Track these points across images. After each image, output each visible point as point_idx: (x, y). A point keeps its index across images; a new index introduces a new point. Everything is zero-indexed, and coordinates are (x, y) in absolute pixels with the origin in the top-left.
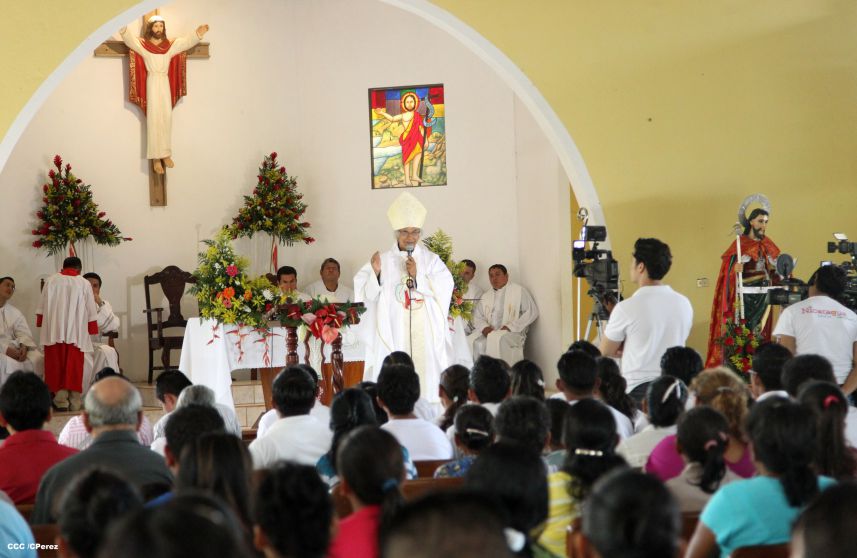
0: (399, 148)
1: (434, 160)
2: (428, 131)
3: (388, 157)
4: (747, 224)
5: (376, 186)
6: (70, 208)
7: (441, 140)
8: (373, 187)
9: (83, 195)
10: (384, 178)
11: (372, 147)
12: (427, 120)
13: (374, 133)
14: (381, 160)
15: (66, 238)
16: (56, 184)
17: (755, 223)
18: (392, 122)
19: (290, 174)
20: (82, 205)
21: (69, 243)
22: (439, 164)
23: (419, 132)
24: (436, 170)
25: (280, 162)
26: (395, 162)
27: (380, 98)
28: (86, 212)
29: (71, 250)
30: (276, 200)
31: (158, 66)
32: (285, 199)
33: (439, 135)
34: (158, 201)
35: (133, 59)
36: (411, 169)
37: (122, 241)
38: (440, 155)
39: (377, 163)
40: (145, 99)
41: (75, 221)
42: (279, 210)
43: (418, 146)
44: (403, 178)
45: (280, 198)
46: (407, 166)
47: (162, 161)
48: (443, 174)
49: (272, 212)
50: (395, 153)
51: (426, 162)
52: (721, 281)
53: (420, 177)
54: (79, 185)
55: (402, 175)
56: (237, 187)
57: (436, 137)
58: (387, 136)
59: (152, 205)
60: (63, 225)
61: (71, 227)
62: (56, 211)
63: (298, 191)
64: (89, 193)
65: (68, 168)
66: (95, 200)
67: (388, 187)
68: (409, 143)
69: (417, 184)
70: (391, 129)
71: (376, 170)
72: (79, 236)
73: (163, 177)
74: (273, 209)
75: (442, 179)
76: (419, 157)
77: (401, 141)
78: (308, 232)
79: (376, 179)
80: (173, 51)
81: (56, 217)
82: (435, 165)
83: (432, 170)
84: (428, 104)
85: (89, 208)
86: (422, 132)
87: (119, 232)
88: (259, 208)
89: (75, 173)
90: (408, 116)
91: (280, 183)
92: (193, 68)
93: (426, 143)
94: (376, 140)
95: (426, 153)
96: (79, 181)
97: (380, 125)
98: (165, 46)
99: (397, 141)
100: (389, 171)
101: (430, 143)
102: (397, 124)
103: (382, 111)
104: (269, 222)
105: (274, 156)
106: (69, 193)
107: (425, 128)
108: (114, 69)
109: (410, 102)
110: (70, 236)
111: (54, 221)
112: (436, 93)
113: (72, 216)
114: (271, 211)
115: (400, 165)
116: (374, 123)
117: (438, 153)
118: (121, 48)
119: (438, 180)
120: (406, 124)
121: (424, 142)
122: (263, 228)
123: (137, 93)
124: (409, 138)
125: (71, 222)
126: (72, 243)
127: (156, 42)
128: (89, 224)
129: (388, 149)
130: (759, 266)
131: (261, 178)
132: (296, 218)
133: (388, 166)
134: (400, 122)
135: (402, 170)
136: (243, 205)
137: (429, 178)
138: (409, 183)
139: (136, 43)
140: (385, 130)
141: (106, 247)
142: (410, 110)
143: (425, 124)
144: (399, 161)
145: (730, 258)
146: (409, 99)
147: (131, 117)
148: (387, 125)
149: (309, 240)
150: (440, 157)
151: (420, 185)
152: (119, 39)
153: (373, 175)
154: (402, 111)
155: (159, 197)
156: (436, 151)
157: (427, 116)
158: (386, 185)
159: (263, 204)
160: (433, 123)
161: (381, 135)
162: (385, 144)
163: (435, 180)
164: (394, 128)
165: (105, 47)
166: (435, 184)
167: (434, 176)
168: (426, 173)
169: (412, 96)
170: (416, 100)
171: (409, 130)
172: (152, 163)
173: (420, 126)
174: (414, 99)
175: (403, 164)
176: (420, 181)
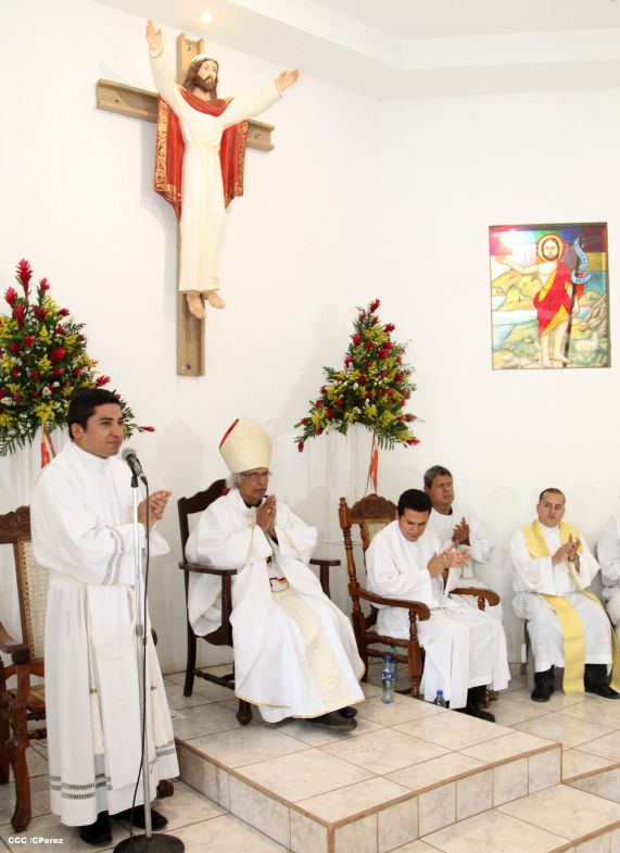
0: (533, 313)
1: (588, 332)
2: (578, 289)
3: (516, 325)
5: (496, 366)
6: (45, 363)
7: (599, 303)
8: (493, 369)
9: (70, 340)
10: (508, 356)
12: (576, 275)
13: (494, 291)
14: (506, 329)
15: (35, 421)
16: (19, 315)
18: (523, 275)
20: (68, 358)
21: (40, 432)
22: (595, 335)
24: (593, 344)
25: (383, 317)
26: (526, 333)
28: (75, 373)
29: (43, 445)
30: (382, 375)
32: (393, 374)
33: (595, 296)
34: (189, 367)
35: (163, 117)
36: (551, 344)
37: (135, 431)
38: (597, 324)
39: (497, 333)
40: (179, 189)
41: (54, 390)
42: (384, 391)
43: (563, 309)
44: (538, 356)
47: (202, 297)
48: (607, 353)
49: (376, 394)
50: (527, 319)
51: (575, 333)
53: (566, 355)
54: (63, 321)
55: (536, 351)
57: (591, 299)
58: (514, 295)
59: (180, 373)
60: (31, 397)
61: (46, 401)
62: (16, 368)
63: (406, 362)
64: (81, 338)
65: (44, 287)
66: (90, 352)
67: (515, 367)
68: (550, 306)
69: (561, 365)
70: (521, 286)
71: (497, 343)
72: (61, 419)
73: (199, 323)
74: (378, 388)
75: (603, 358)
76: (565, 326)
77: (536, 302)
78: (413, 428)
79: (498, 356)
81: (14, 380)
82: (590, 337)
83: (585, 345)
84: (579, 251)
85: (81, 366)
86: (570, 291)
87: (131, 416)
88: (356, 385)
89: (57, 299)
90: (547, 268)
93: (576, 308)
94: (497, 300)
95: (574, 321)
96: (64, 313)
97: (504, 279)
100: (516, 344)
101: (582, 305)
102: (529, 278)
103: (508, 259)
104: (372, 410)
105: (374, 306)
106: (44, 332)
107: (575, 286)
110: (44, 417)
111: (13, 387)
113: (49, 380)
114: (374, 392)
116: (496, 275)
117: (594, 322)
119: (594, 360)
120: (544, 279)
121: (572, 307)
122: (362, 419)
124: (548, 299)
125: (47, 391)
126: (48, 432)
129: (516, 314)
131: (358, 340)
132: (402, 404)
133: (512, 338)
134: (535, 276)
135: (536, 345)
136: (322, 380)
137: (581, 358)
138: (547, 362)
140: (511, 287)
142: (551, 260)
143: (574, 279)
144: (534, 331)
146: (549, 244)
148: (514, 280)
149: (413, 441)
150: (596, 328)
151: (565, 365)
153: (492, 350)
154: (537, 261)
155: (192, 362)
156: (591, 318)
157: (577, 269)
158: (512, 364)
159: (361, 381)
160: (586, 279)
161: (506, 294)
162: (511, 306)
163: (589, 360)
164: (525, 284)
165: (115, 95)
166: (587, 366)
167: (587, 355)
168: (575, 351)
169: (554, 240)
170: (561, 245)
171: (548, 287)
172: (184, 299)
173: (566, 283)
174: (557, 244)
175: (540, 336)
176: (566, 360)
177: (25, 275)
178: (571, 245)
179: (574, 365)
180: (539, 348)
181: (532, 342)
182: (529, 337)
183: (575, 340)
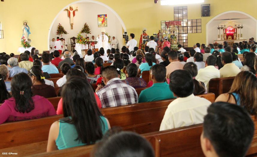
0: (101, 22)
4: (144, 32)
6: (61, 30)
7: (107, 21)
10: (100, 26)
16: (59, 27)
17: (145, 31)
19: (88, 25)
25: (87, 24)
27: (99, 16)
29: (61, 35)
31: (72, 12)
38: (106, 23)
46: (102, 24)
47: (72, 24)
48: (107, 25)
49: (86, 30)
52: (141, 39)
54: (62, 27)
56: (82, 27)
63: (89, 27)
66: (64, 29)
68: (103, 21)
72: (62, 33)
73: (72, 26)
75: (107, 26)
78: (90, 33)
80: (73, 10)
81: (59, 31)
83: (105, 25)
89: (62, 25)
90: (102, 18)
91: (87, 27)
92: (76, 12)
98: (72, 9)
101: (105, 22)
103: (99, 18)
104: (85, 31)
108: (66, 12)
109: (103, 16)
112: (106, 15)
116: (98, 19)
118: (67, 10)
122: (85, 32)
123: (69, 16)
127: (71, 9)
128: (64, 32)
129: (100, 22)
130: (145, 37)
131: (85, 26)
132: (89, 31)
136: (82, 29)
138: (103, 26)
139: (69, 9)
141: (66, 34)
145: (142, 36)
147: (68, 18)
149: (90, 34)
152: (67, 9)
153: (98, 26)
155: (72, 28)
159: (85, 29)
172: (71, 24)
177: (59, 24)
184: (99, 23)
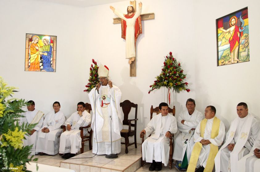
0: (228, 46)
1: (244, 49)
2: (241, 34)
3: (224, 50)
5: (219, 65)
7: (247, 37)
8: (218, 65)
10: (222, 61)
11: (218, 47)
12: (241, 29)
13: (219, 40)
14: (222, 52)
18: (226, 33)
22: (247, 49)
23: (237, 35)
24: (246, 53)
26: (227, 53)
27: (222, 22)
30: (169, 73)
31: (129, 23)
32: (173, 72)
33: (247, 35)
34: (133, 75)
36: (234, 55)
38: (247, 45)
39: (220, 54)
43: (237, 42)
44: (230, 60)
45: (171, 72)
46: (232, 54)
47: (131, 59)
48: (248, 55)
50: (227, 48)
51: (241, 50)
55: (230, 58)
57: (245, 36)
58: (224, 40)
59: (130, 76)
67: (224, 65)
68: (233, 41)
69: (236, 62)
70: (225, 37)
71: (219, 57)
74: (168, 76)
76: (237, 48)
77: (230, 41)
79: (220, 62)
82: (245, 51)
83: (243, 54)
84: (241, 20)
86: (239, 35)
88: (162, 76)
90: (232, 28)
94: (219, 43)
95: (240, 46)
97: (221, 35)
99: (228, 42)
100: (224, 57)
102: (228, 33)
103: (222, 29)
105: (171, 54)
107: (240, 33)
109: (233, 21)
114: (167, 78)
115: (229, 53)
116: (219, 35)
117: (246, 45)
119: (246, 59)
120: (232, 33)
121: (240, 40)
124: (233, 39)
129: (225, 46)
131: (165, 63)
133: (224, 55)
134: (229, 32)
135: (230, 56)
137: (242, 58)
138: (233, 62)
140: (223, 38)
142: (233, 25)
143: (240, 30)
144: (229, 52)
146: (233, 20)
148: (224, 35)
150: (247, 46)
151: (238, 62)
153: (218, 60)
154: (230, 27)
156: (245, 43)
157: (241, 26)
158: (223, 64)
160: (244, 29)
161: (222, 40)
162: (223, 44)
163: (245, 59)
164: (226, 36)
165: (117, 20)
166: (244, 61)
167: (244, 57)
168: (241, 56)
169: (234, 18)
170: (236, 19)
171: (233, 35)
173: (238, 32)
174: (235, 19)
175: (231, 53)
176: (238, 60)
177: (93, 61)
178: (239, 18)
179: (240, 62)
180: (231, 57)
181: (229, 55)
182: (228, 54)
183: (241, 52)
184: (220, 48)
